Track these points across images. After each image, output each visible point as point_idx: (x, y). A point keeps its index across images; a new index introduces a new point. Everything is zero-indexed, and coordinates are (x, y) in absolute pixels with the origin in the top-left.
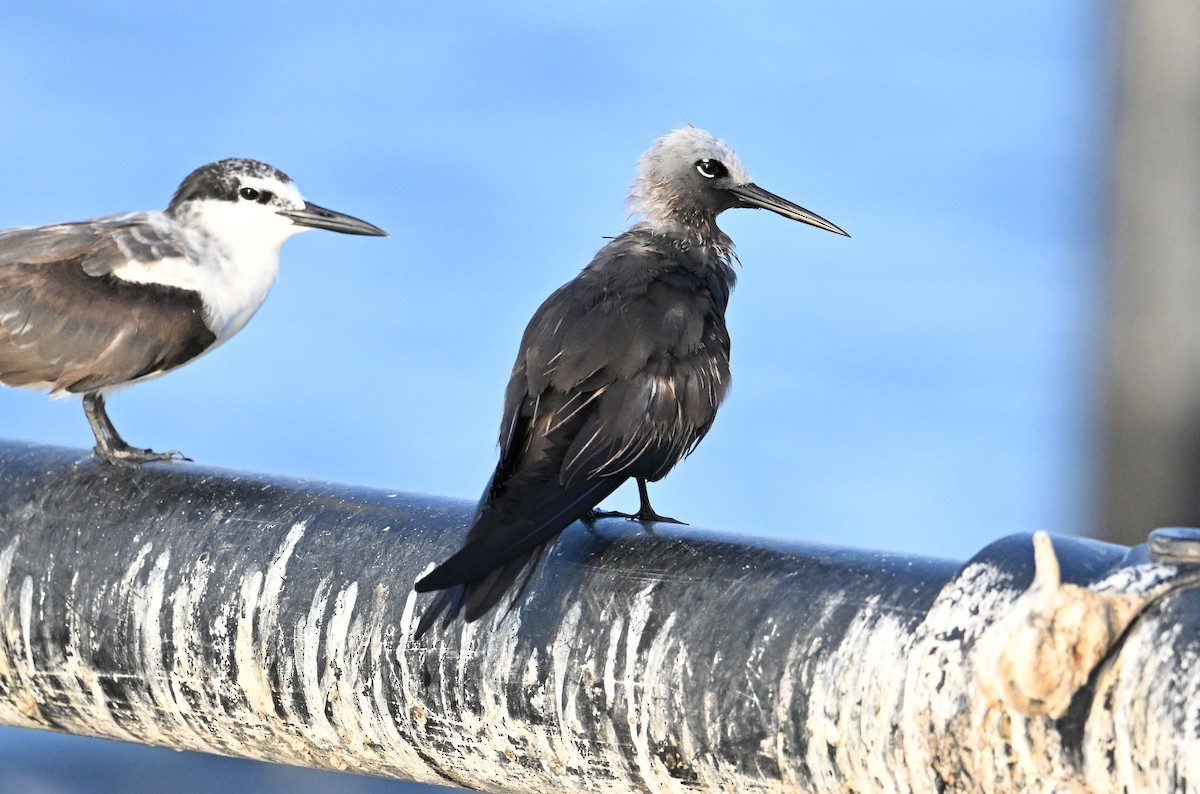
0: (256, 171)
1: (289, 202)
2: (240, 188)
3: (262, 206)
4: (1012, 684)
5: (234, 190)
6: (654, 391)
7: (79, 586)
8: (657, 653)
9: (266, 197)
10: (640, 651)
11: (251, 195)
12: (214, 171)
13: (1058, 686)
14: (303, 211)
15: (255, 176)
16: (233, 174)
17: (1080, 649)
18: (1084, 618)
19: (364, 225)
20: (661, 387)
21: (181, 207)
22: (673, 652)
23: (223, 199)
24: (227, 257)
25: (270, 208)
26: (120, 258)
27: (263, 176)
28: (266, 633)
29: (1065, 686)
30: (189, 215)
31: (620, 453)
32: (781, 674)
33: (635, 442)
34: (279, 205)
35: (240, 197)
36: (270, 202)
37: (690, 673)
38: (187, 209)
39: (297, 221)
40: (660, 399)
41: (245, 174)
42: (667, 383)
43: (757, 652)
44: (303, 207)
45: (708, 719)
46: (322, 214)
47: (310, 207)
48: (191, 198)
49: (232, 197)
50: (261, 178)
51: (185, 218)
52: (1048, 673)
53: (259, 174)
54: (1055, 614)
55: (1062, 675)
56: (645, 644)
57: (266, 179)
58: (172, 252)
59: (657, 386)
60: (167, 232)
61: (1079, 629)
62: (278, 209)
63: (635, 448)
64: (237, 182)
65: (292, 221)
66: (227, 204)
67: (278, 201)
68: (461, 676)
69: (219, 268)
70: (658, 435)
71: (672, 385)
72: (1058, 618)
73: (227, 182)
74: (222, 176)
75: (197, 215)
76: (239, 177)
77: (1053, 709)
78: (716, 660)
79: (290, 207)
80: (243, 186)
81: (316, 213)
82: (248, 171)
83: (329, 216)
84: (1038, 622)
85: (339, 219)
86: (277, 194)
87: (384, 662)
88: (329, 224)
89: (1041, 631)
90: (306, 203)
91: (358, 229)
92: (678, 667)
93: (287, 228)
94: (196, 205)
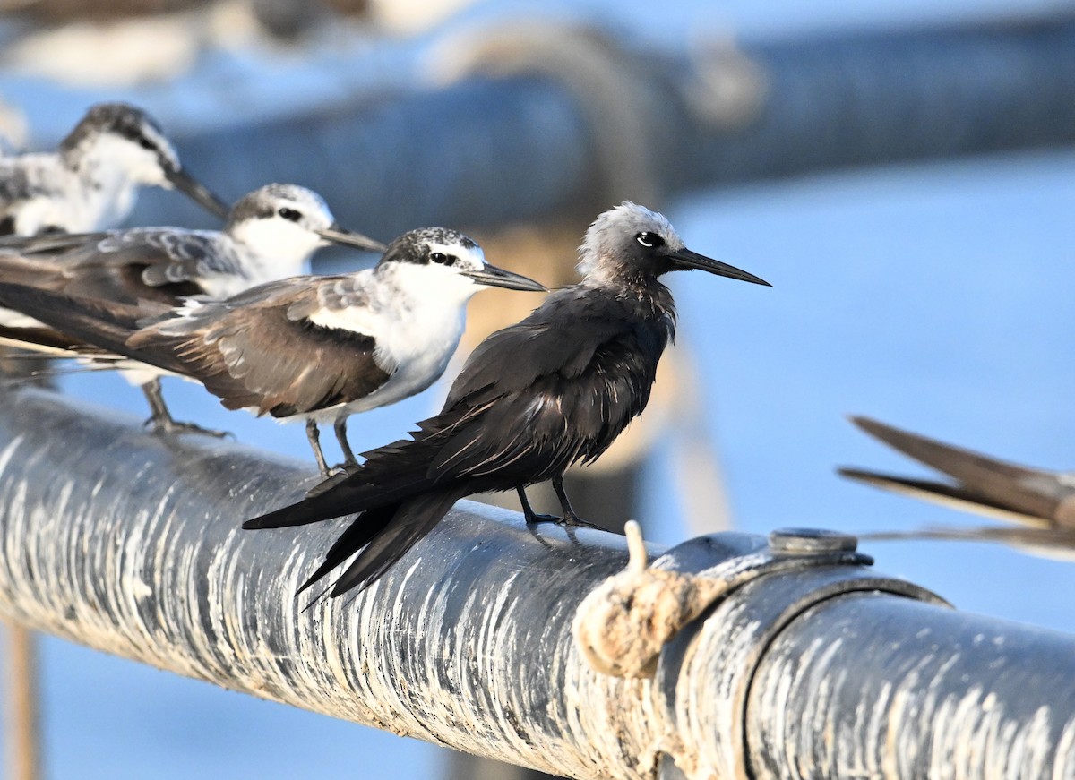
0: (444, 239)
1: (470, 265)
2: (430, 253)
3: (448, 267)
4: (591, 648)
5: (425, 255)
6: (540, 407)
7: (262, 581)
8: (501, 633)
9: (450, 260)
10: (495, 630)
11: (441, 259)
12: (410, 238)
13: (628, 651)
14: (482, 272)
15: (442, 243)
16: (425, 241)
17: (655, 622)
18: (659, 596)
19: (530, 282)
20: (547, 404)
21: (383, 266)
22: (510, 630)
23: (415, 263)
24: (409, 309)
25: (454, 269)
26: (316, 306)
27: (449, 243)
28: (336, 618)
29: (634, 652)
30: (388, 272)
31: (494, 457)
32: (555, 648)
33: (512, 449)
34: (462, 267)
35: (430, 260)
36: (454, 264)
37: (515, 649)
38: (386, 267)
39: (478, 280)
40: (545, 414)
41: (434, 241)
42: (555, 400)
43: (548, 630)
44: (482, 268)
45: (523, 688)
46: (497, 274)
47: (488, 268)
48: (391, 259)
49: (424, 261)
50: (447, 244)
51: (383, 274)
52: (617, 639)
53: (445, 241)
54: (634, 591)
55: (631, 644)
56: (498, 625)
57: (451, 245)
58: (359, 302)
59: (545, 403)
60: (363, 285)
61: (653, 605)
62: (461, 271)
63: (511, 453)
64: (428, 249)
65: (473, 281)
66: (419, 267)
67: (461, 264)
68: (417, 653)
69: (398, 318)
70: (538, 444)
71: (559, 402)
72: (636, 595)
73: (420, 248)
74: (416, 243)
75: (392, 272)
76: (429, 244)
77: (627, 671)
78: (528, 637)
79: (471, 269)
80: (433, 252)
81: (492, 273)
82: (437, 239)
83: (502, 275)
84: (616, 598)
85: (513, 278)
86: (460, 258)
87: (385, 642)
88: (502, 282)
89: (615, 605)
90: (485, 265)
91: (526, 286)
92: (510, 644)
93: (469, 286)
94: (393, 265)
